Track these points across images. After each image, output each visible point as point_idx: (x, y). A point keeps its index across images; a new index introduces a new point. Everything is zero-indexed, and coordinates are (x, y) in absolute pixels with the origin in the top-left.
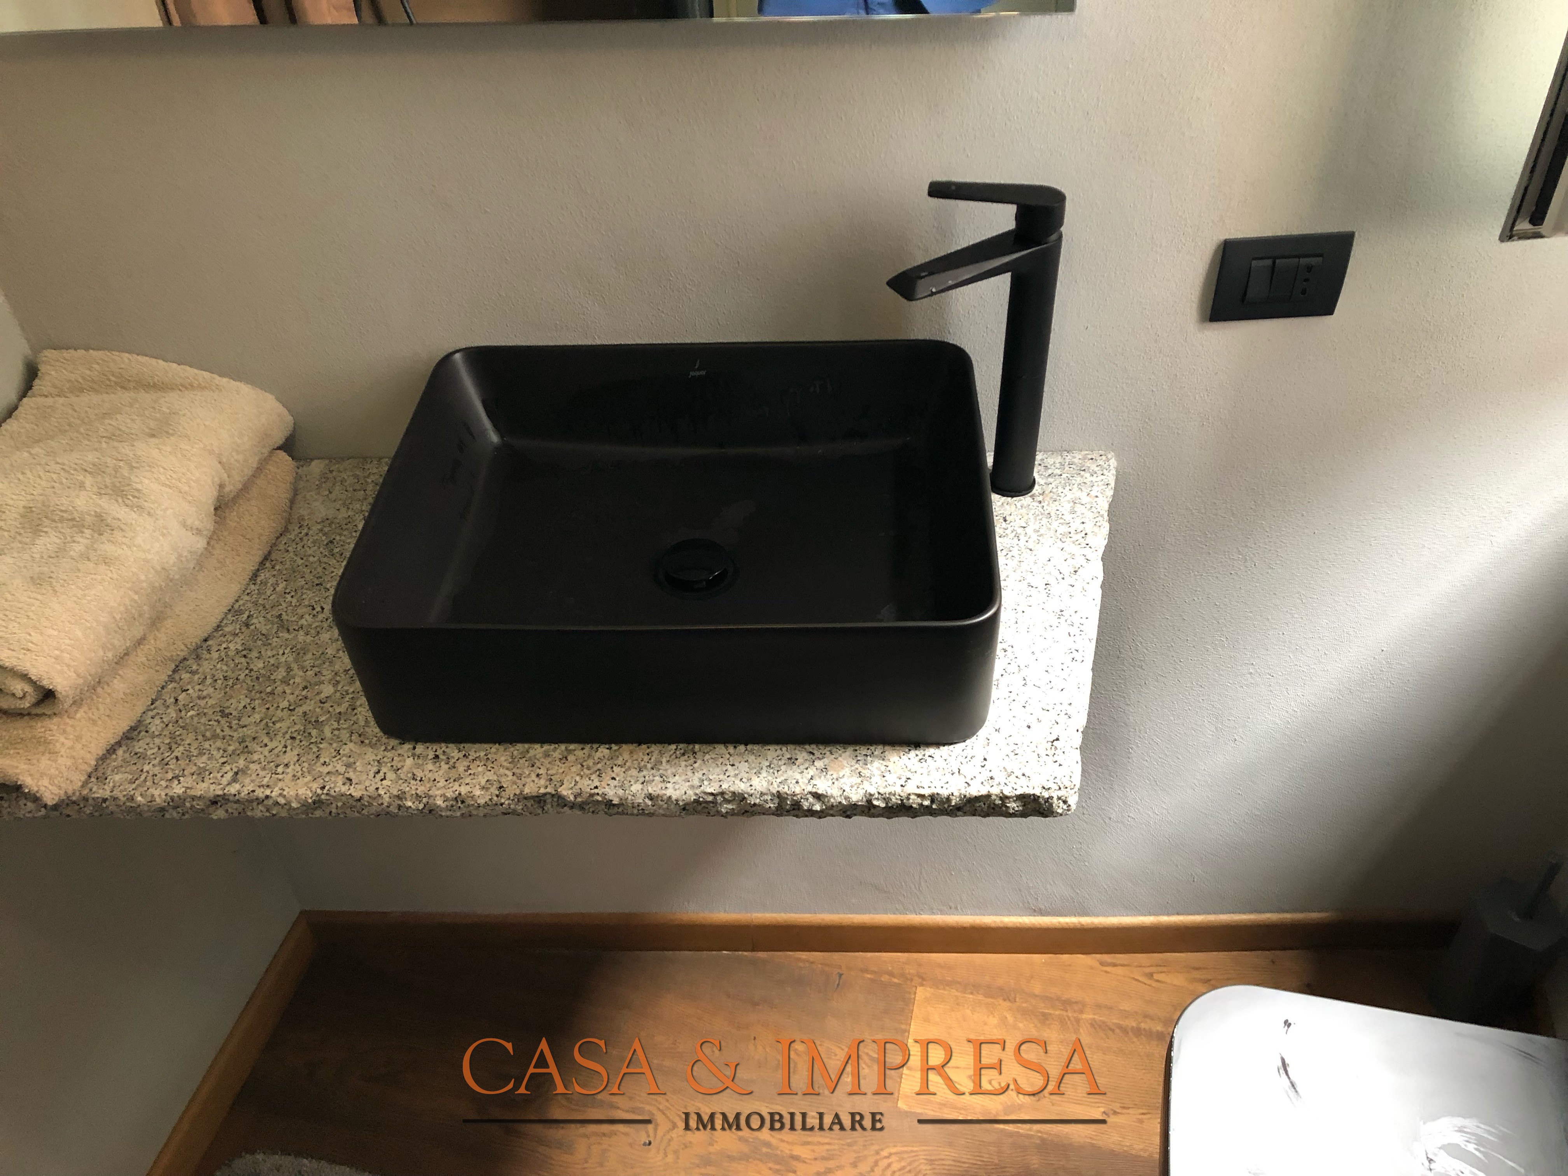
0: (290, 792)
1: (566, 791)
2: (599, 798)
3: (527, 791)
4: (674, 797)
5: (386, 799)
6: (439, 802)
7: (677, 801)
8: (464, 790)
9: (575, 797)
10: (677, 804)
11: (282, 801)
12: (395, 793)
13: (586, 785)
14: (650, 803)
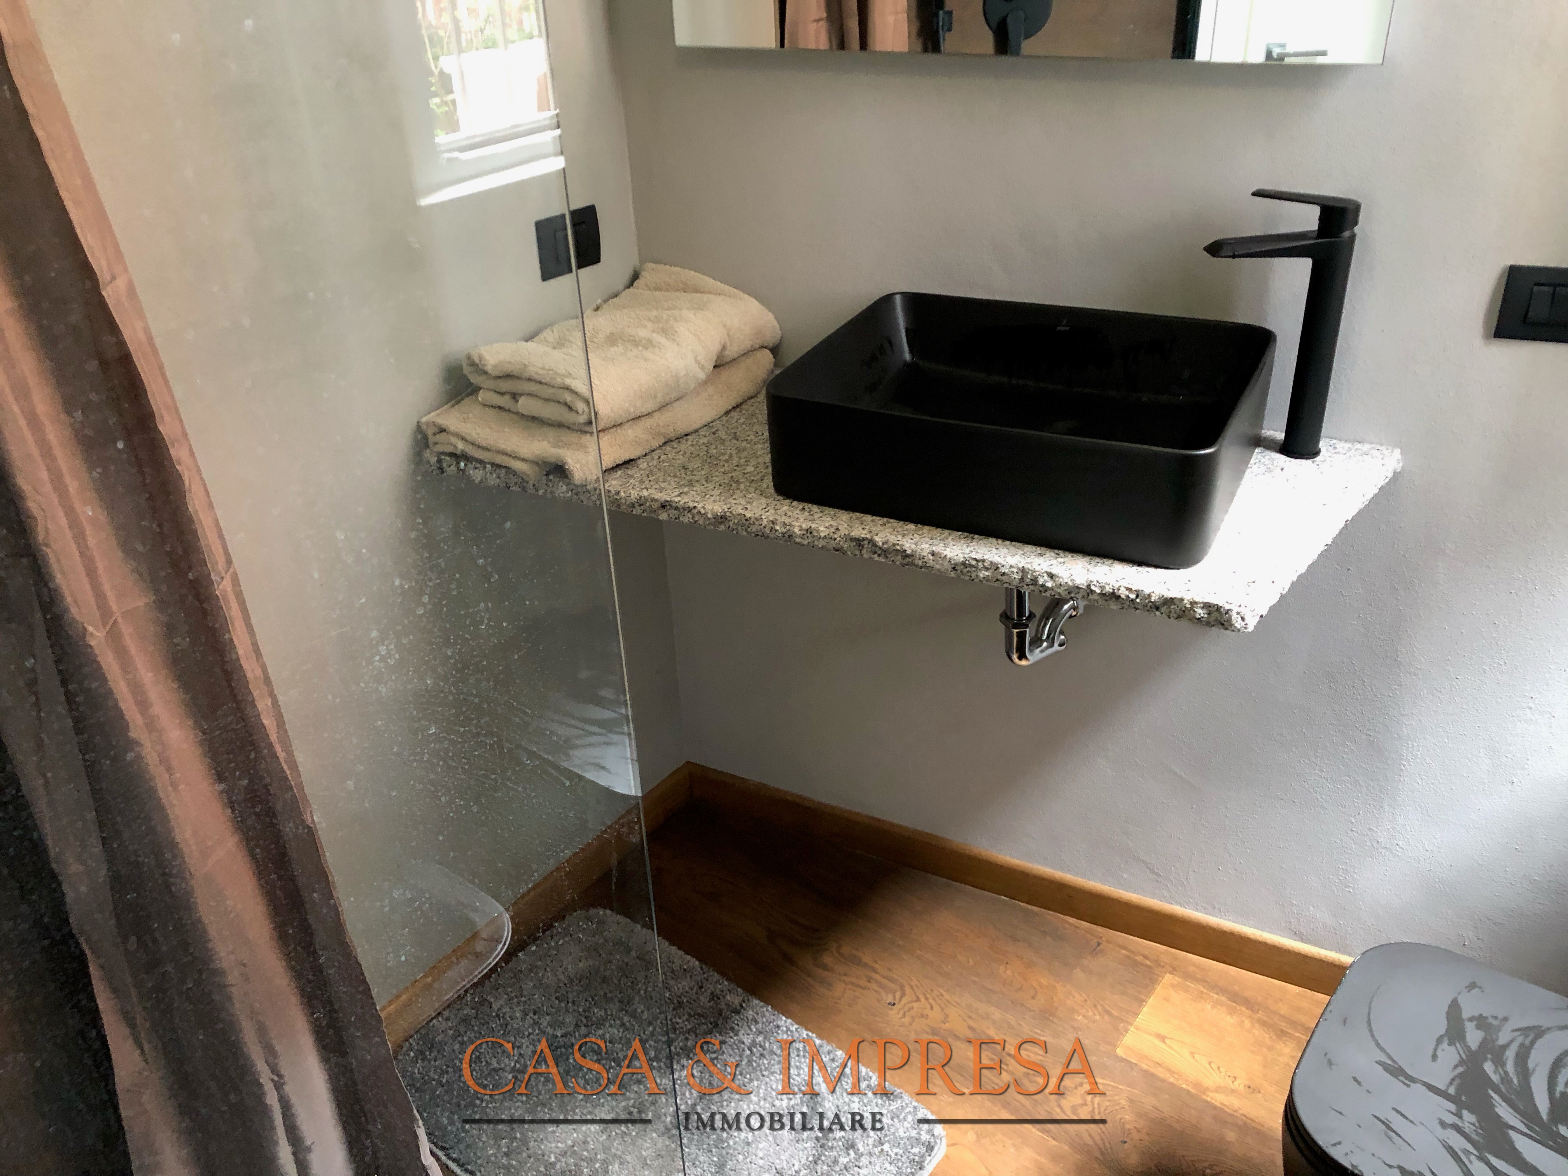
0: (709, 507)
1: (879, 540)
2: (898, 548)
3: (853, 534)
4: (948, 557)
5: (765, 522)
6: (796, 530)
7: (950, 559)
8: (813, 526)
9: (883, 544)
10: (950, 561)
11: (703, 511)
12: (771, 519)
13: (892, 539)
14: (931, 558)
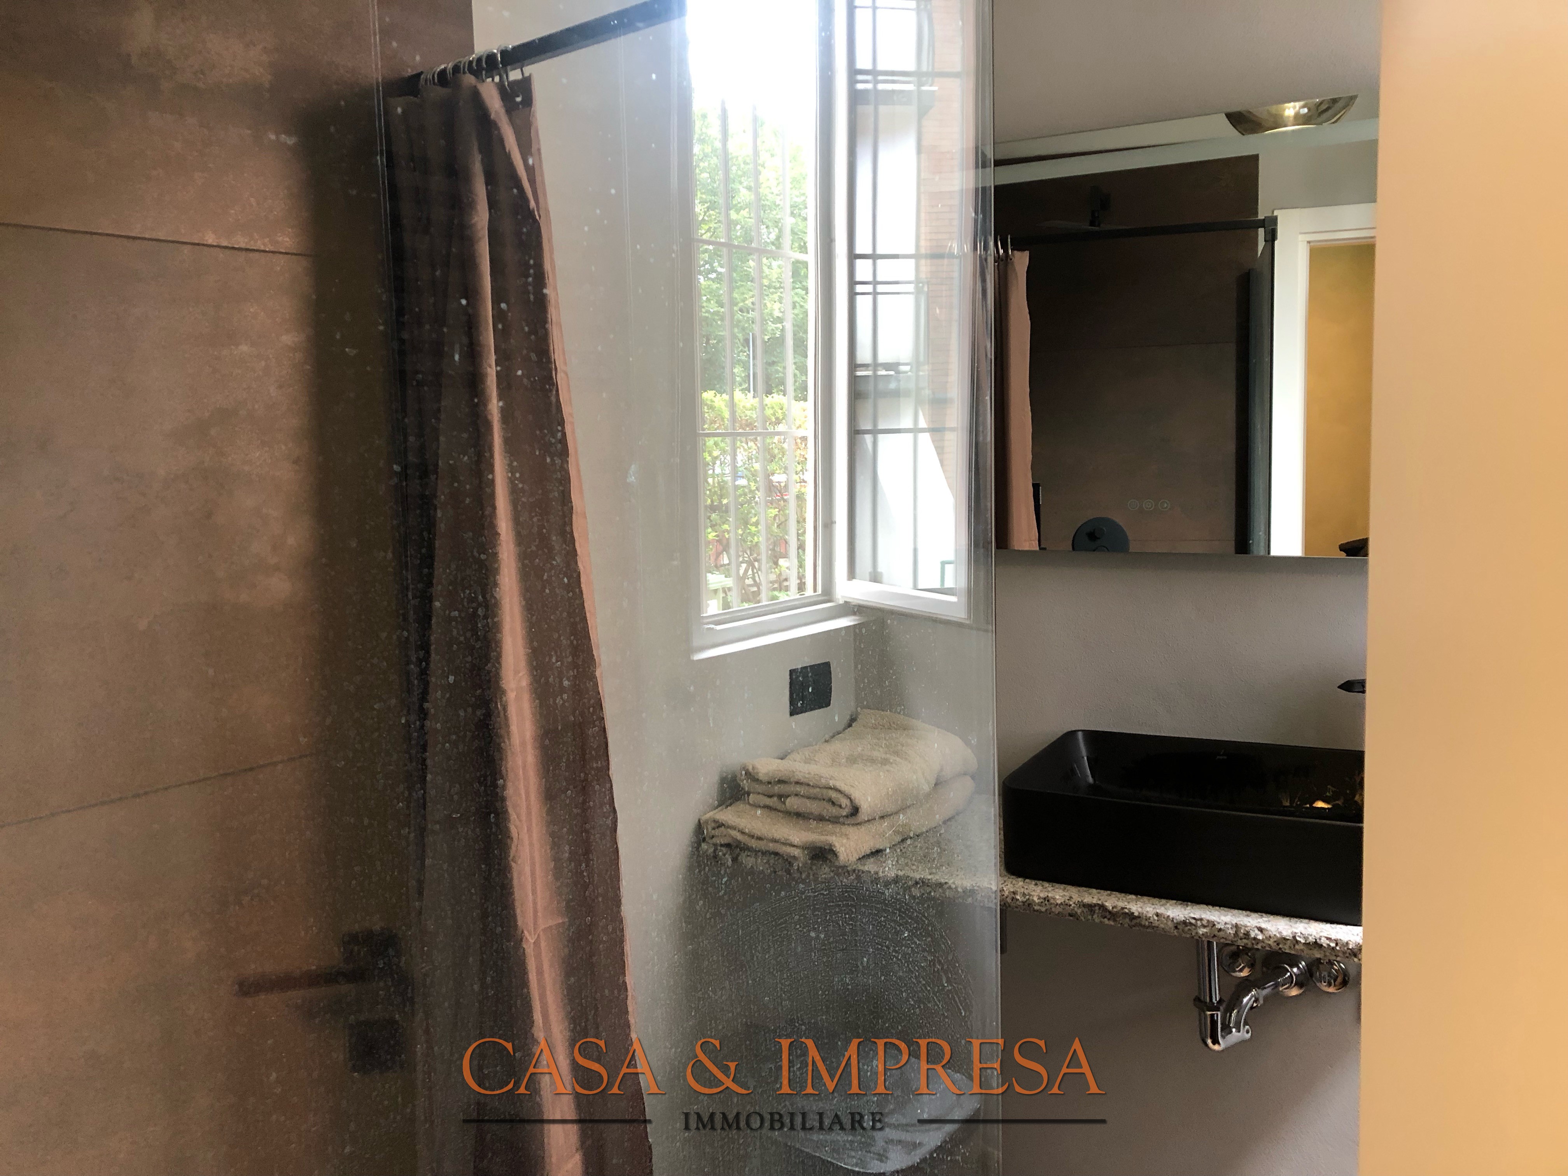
2: (1127, 911)
3: (1085, 901)
4: (1171, 916)
5: (1006, 893)
6: (1035, 899)
7: (1173, 918)
8: (1050, 895)
9: (1113, 908)
10: (1173, 921)
12: (1012, 890)
13: (1121, 904)
14: (1156, 918)
